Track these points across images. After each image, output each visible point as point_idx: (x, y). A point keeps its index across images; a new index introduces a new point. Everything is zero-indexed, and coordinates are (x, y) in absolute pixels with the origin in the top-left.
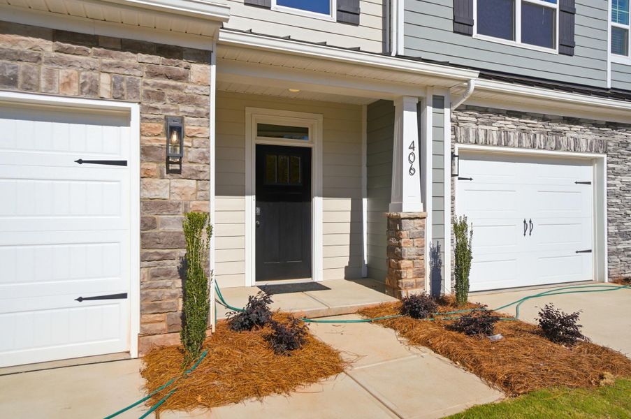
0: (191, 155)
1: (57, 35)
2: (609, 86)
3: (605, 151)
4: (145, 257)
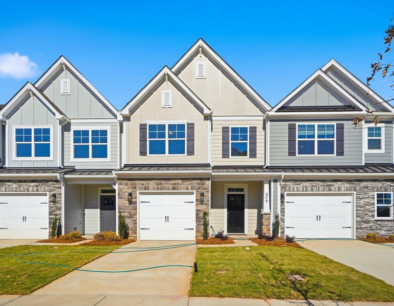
2: (363, 164)
3: (355, 191)
4: (196, 221)
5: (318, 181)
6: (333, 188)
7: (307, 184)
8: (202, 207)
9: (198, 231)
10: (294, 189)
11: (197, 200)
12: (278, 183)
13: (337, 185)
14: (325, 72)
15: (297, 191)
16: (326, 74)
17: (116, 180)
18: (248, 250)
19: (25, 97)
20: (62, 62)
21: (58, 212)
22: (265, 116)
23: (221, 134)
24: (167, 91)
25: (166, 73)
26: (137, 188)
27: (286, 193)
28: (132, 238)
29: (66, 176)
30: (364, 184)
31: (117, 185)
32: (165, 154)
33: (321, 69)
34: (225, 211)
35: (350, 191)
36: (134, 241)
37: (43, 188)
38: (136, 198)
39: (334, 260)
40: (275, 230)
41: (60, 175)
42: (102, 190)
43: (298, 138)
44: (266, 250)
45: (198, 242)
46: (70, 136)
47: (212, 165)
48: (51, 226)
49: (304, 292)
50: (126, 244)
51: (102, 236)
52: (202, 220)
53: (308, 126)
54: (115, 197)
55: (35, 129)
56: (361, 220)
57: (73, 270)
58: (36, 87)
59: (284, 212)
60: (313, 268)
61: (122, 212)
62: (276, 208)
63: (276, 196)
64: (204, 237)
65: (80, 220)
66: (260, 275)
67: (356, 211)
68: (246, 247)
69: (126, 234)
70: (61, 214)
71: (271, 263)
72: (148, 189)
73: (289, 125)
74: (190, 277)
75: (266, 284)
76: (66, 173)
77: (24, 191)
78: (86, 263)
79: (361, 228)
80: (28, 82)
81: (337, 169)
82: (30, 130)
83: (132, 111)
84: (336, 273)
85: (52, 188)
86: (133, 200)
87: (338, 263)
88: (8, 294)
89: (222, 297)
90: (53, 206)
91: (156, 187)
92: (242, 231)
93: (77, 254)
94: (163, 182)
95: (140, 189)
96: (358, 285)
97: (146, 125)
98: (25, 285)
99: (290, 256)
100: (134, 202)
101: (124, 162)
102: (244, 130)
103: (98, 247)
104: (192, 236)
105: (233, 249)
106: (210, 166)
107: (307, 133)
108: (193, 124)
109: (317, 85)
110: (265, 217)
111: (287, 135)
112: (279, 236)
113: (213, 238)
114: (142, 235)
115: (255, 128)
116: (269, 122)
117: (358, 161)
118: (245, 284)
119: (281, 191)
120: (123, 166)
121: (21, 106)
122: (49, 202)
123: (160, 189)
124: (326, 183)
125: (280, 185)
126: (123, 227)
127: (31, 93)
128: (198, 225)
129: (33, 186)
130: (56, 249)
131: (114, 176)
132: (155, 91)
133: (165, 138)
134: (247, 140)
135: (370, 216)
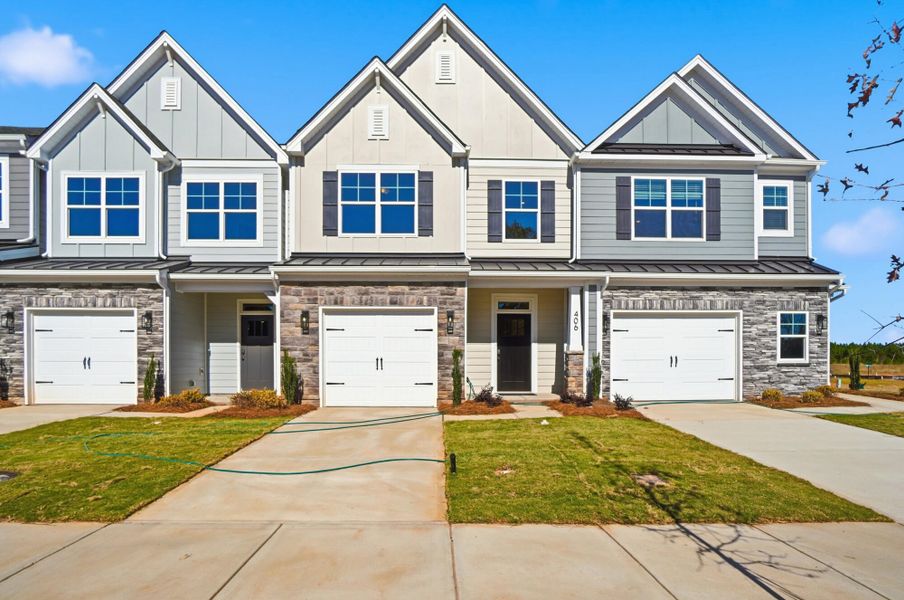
0: (457, 326)
1: (410, 284)
2: (756, 258)
3: (741, 308)
4: (439, 368)
5: (673, 289)
6: (700, 303)
7: (652, 295)
8: (449, 340)
9: (442, 388)
10: (627, 305)
11: (440, 325)
12: (599, 293)
13: (708, 297)
14: (685, 79)
15: (634, 309)
16: (686, 82)
17: (276, 285)
18: (545, 426)
19: (88, 114)
20: (165, 45)
21: (156, 350)
22: (572, 160)
23: (486, 194)
24: (379, 107)
25: (377, 71)
26: (319, 301)
27: (612, 312)
28: (310, 402)
29: (173, 276)
30: (758, 295)
31: (278, 294)
32: (374, 232)
33: (676, 73)
34: (493, 349)
35: (732, 309)
36: (314, 408)
37: (124, 299)
38: (317, 322)
40: (593, 386)
41: (161, 274)
42: (244, 305)
43: (636, 205)
45: (443, 410)
46: (178, 196)
47: (469, 255)
48: (144, 377)
49: (671, 508)
50: (299, 414)
51: (248, 398)
52: (451, 366)
53: (655, 182)
54: (272, 319)
55: (107, 179)
56: (752, 362)
57: (203, 469)
58: (111, 92)
59: (609, 350)
60: (678, 460)
61: (289, 349)
62: (593, 342)
63: (593, 318)
64: (453, 396)
65: (200, 365)
66: (582, 476)
67: (744, 347)
68: (541, 420)
69: (297, 395)
70: (162, 353)
71: (597, 452)
72: (342, 303)
73: (618, 179)
74: (443, 481)
75: (596, 494)
76: (172, 270)
77: (86, 306)
78: (226, 456)
79: (752, 380)
80: (94, 83)
81: (709, 266)
82: (99, 180)
83: (308, 145)
85: (143, 300)
86: (311, 325)
88: (80, 520)
90: (146, 336)
91: (357, 298)
92: (527, 386)
93: (205, 436)
94: (371, 289)
95: (325, 304)
97: (336, 173)
98: (112, 502)
100: (313, 329)
101: (291, 248)
102: (530, 187)
103: (243, 421)
104: (430, 398)
106: (464, 258)
107: (651, 195)
108: (430, 174)
109: (669, 103)
110: (572, 360)
111: (614, 199)
112: (601, 396)
113: (471, 402)
114: (329, 397)
115: (552, 183)
116: (579, 173)
117: (746, 251)
118: (557, 495)
119: (604, 308)
120: (288, 256)
121: (80, 131)
122: (139, 328)
123: (366, 304)
124: (688, 294)
125: (602, 297)
126: (292, 381)
127: (99, 105)
128: (443, 376)
129: (105, 297)
130: (157, 426)
131: (272, 276)
132: (354, 106)
133: (374, 200)
134: (536, 207)
135: (768, 357)
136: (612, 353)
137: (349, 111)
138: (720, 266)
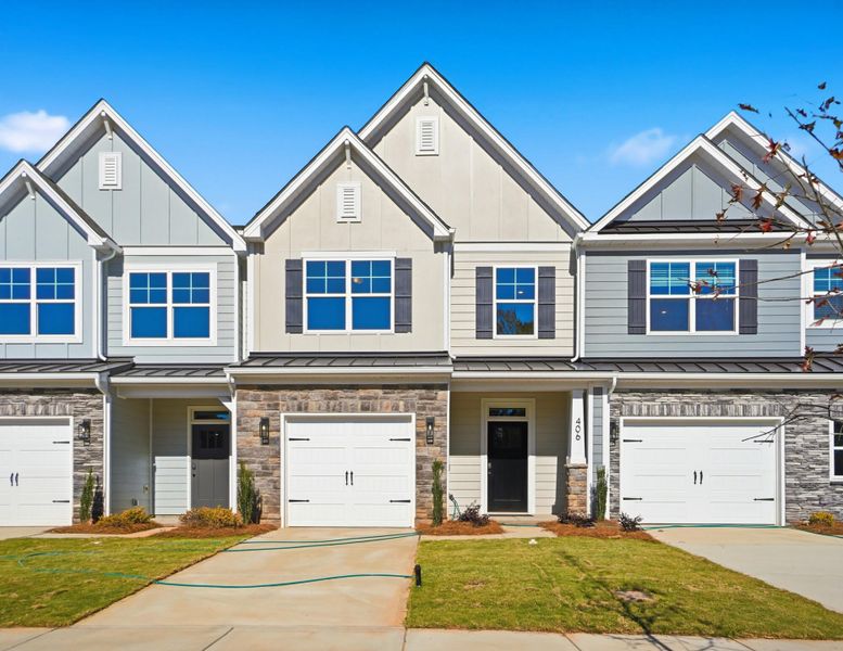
0: (438, 435)
1: (384, 387)
2: (803, 353)
3: (782, 415)
4: (417, 483)
5: (696, 392)
7: (671, 399)
8: (428, 451)
9: (420, 506)
10: (640, 410)
11: (418, 434)
12: (605, 397)
13: (740, 401)
14: (714, 142)
15: (648, 415)
16: (715, 145)
17: (231, 390)
18: (533, 546)
19: (16, 195)
20: (103, 114)
21: (95, 463)
22: (575, 241)
23: (474, 283)
24: (348, 185)
25: (347, 143)
26: (280, 407)
27: (622, 419)
28: (270, 522)
29: (114, 380)
30: (805, 399)
31: (234, 400)
32: (344, 328)
33: (703, 135)
34: (483, 461)
35: (770, 415)
36: (274, 528)
37: (58, 407)
38: (279, 431)
39: (723, 565)
40: (598, 506)
41: (101, 377)
42: (196, 412)
43: (651, 293)
44: (576, 545)
45: (420, 531)
46: (122, 286)
47: (453, 354)
48: (81, 494)
50: (257, 533)
51: (200, 517)
52: (431, 481)
53: (675, 266)
54: (227, 428)
55: (38, 269)
56: (798, 481)
57: (151, 583)
58: (41, 170)
59: (618, 464)
60: (673, 579)
61: (246, 462)
62: (598, 454)
63: (598, 426)
64: (434, 516)
65: (144, 481)
66: (557, 590)
67: (786, 461)
68: (529, 539)
69: (255, 513)
70: (101, 467)
71: (582, 570)
72: (306, 409)
73: (631, 263)
74: (407, 595)
76: (114, 373)
77: (14, 414)
78: (176, 572)
79: (798, 501)
80: (22, 160)
81: (741, 364)
82: (27, 271)
83: (268, 230)
84: (721, 589)
85: (80, 407)
86: (272, 435)
87: (731, 571)
88: (26, 626)
89: (474, 628)
90: (83, 448)
91: (323, 404)
92: (523, 506)
93: (152, 554)
94: (340, 393)
95: (288, 410)
96: (762, 610)
97: (300, 262)
98: (56, 609)
99: (627, 556)
100: (273, 439)
101: (250, 347)
102: (527, 274)
103: (194, 540)
104: (406, 517)
105: (500, 544)
106: (448, 357)
107: (671, 281)
108: (409, 261)
109: (695, 172)
110: (574, 475)
111: (625, 286)
112: (607, 516)
113: (455, 522)
114: (292, 516)
115: (552, 269)
116: (583, 257)
117: (791, 346)
119: (611, 414)
120: (245, 357)
121: (6, 215)
122: (75, 439)
123: (334, 410)
124: (715, 398)
125: (609, 401)
126: (249, 498)
127: (28, 184)
128: (422, 492)
129: (36, 404)
130: (97, 545)
131: (227, 379)
132: (321, 184)
133: (344, 292)
134: (533, 298)
135: (818, 474)
136: (622, 467)
137: (315, 189)
138: (756, 364)
